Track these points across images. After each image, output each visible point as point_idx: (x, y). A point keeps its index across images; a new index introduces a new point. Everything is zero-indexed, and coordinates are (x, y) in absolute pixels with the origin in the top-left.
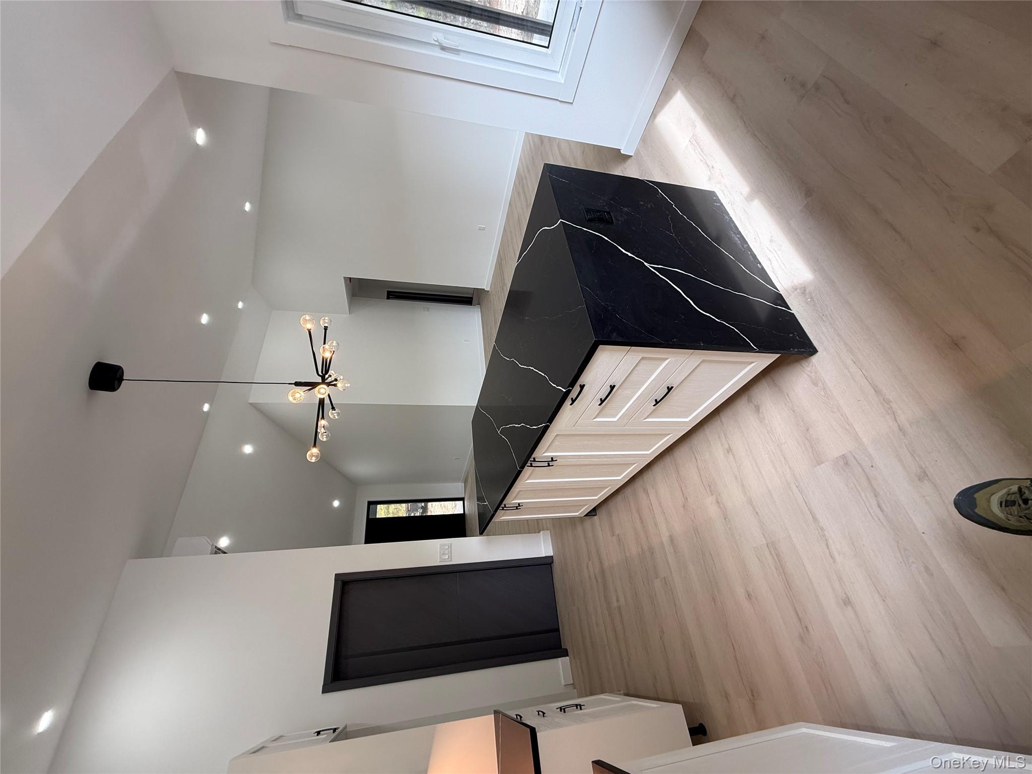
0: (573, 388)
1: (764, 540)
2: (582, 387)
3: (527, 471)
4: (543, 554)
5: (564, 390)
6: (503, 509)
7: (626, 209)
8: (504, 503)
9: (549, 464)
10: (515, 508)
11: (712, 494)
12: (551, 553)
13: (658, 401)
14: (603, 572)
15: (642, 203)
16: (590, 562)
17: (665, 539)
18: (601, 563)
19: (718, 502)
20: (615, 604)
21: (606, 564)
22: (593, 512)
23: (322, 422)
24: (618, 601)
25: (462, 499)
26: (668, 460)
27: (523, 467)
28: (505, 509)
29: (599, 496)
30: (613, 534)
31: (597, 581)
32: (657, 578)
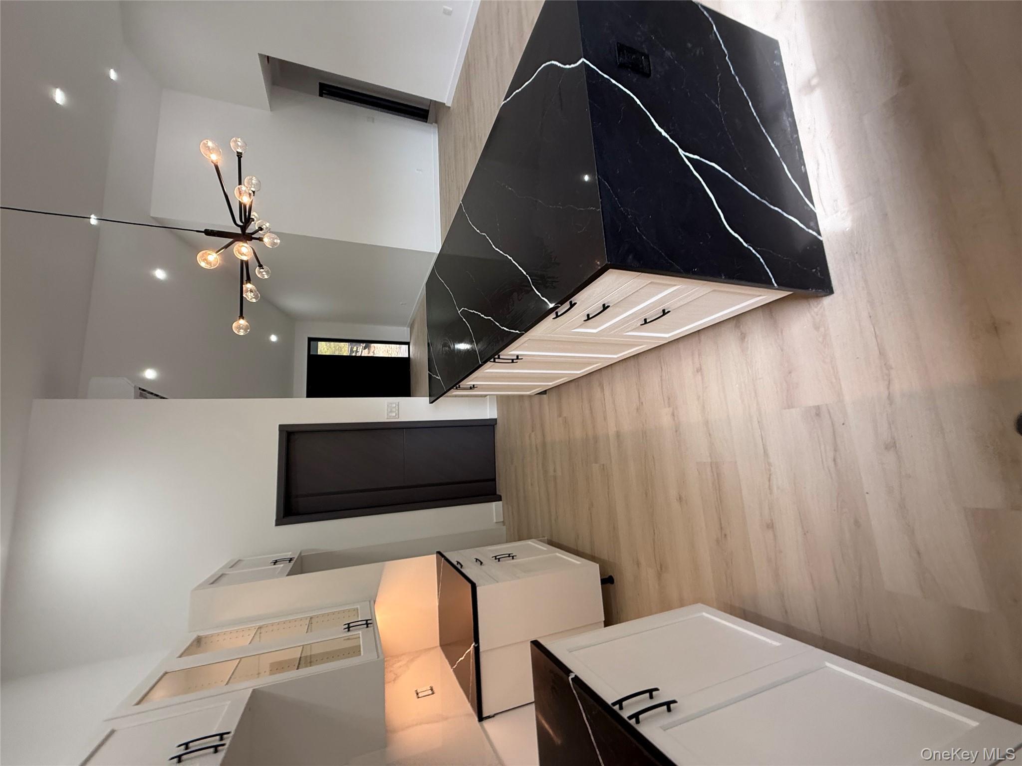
0: (561, 305)
1: (709, 459)
2: (573, 305)
4: (488, 417)
5: (552, 306)
7: (669, 53)
9: (512, 360)
11: (669, 407)
12: (495, 416)
13: (648, 322)
14: (544, 444)
15: (690, 46)
16: (533, 433)
17: (612, 430)
18: (544, 435)
19: (673, 415)
20: (551, 473)
21: (549, 439)
23: (248, 286)
24: (555, 471)
25: (408, 344)
27: (484, 363)
29: (554, 383)
30: (560, 415)
31: (537, 450)
32: (596, 462)
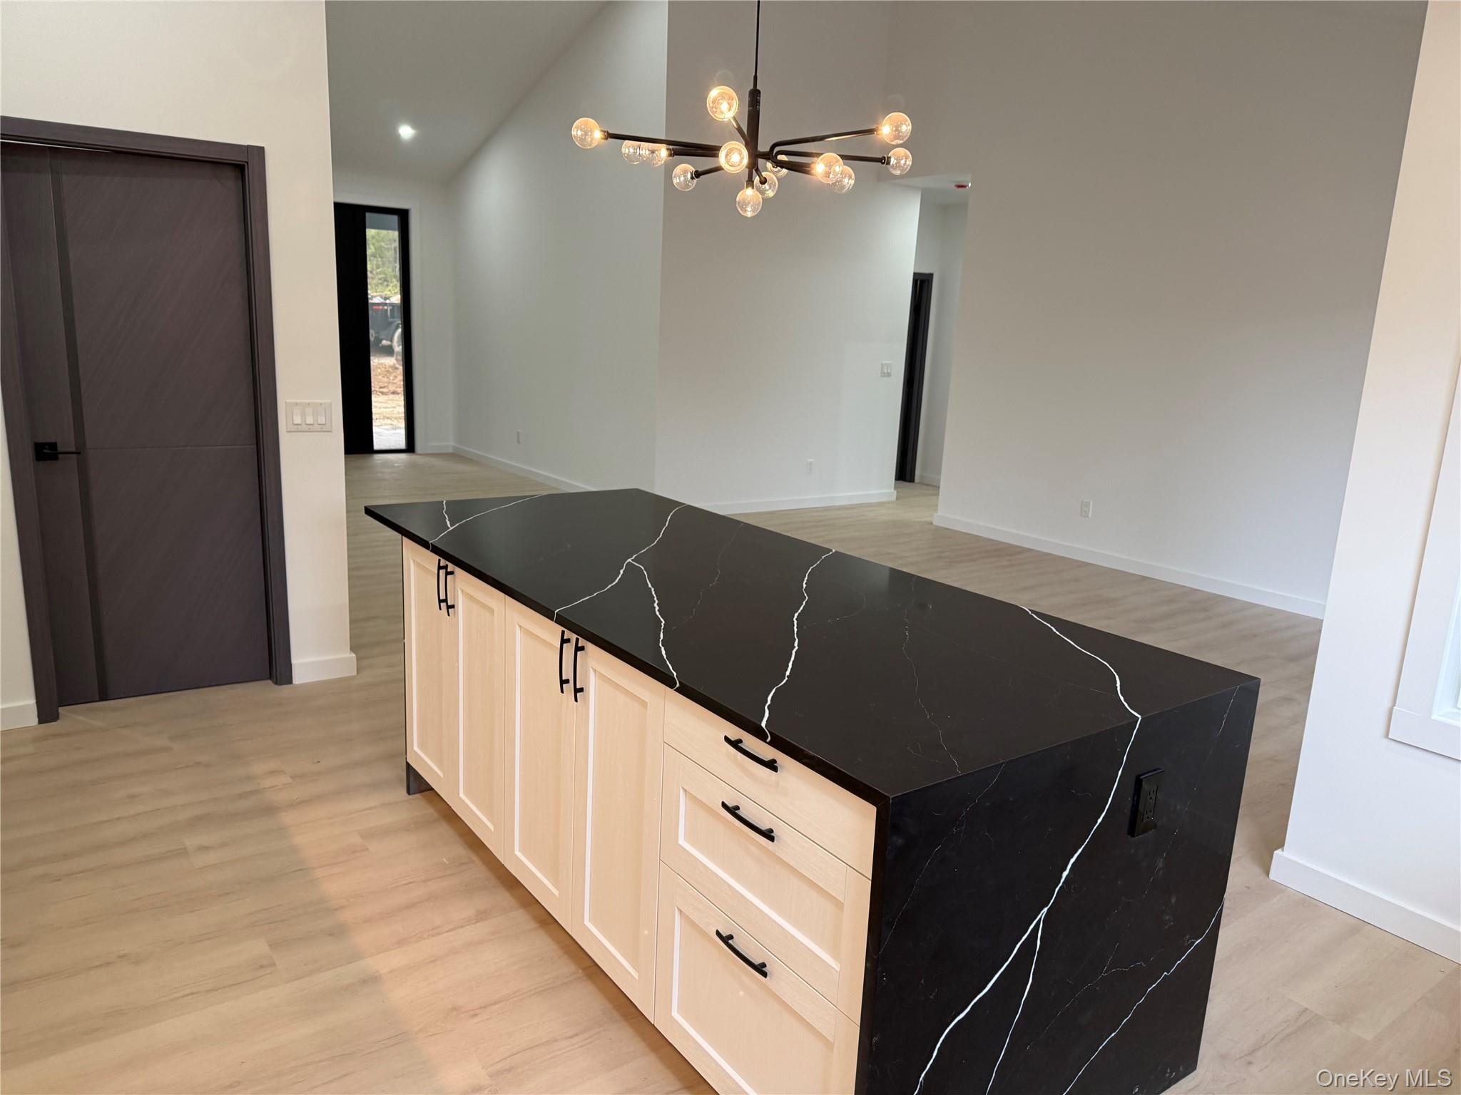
0: (768, 743)
2: (772, 765)
3: (550, 632)
4: (296, 660)
5: (763, 724)
6: (440, 568)
7: (1160, 865)
8: (458, 571)
9: (567, 681)
10: (442, 597)
11: (494, 1075)
12: (299, 677)
13: (730, 942)
14: (270, 810)
15: (1173, 900)
16: (290, 780)
17: (382, 964)
18: (292, 806)
20: (191, 841)
21: (288, 818)
22: (416, 784)
23: (663, 152)
24: (201, 849)
25: (410, 447)
26: (567, 968)
27: (560, 621)
28: (442, 572)
29: (467, 801)
30: (368, 835)
31: (242, 796)
32: (273, 945)
